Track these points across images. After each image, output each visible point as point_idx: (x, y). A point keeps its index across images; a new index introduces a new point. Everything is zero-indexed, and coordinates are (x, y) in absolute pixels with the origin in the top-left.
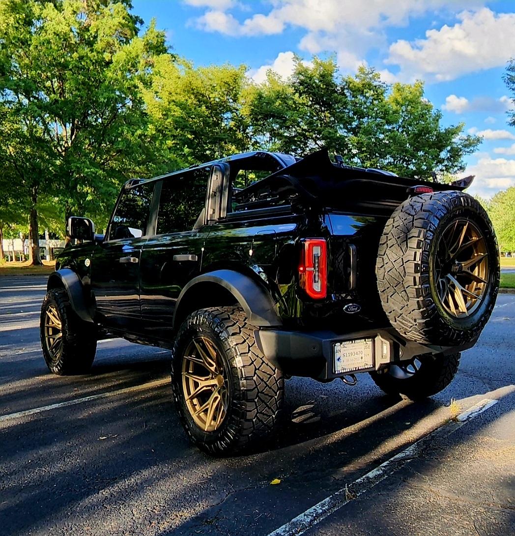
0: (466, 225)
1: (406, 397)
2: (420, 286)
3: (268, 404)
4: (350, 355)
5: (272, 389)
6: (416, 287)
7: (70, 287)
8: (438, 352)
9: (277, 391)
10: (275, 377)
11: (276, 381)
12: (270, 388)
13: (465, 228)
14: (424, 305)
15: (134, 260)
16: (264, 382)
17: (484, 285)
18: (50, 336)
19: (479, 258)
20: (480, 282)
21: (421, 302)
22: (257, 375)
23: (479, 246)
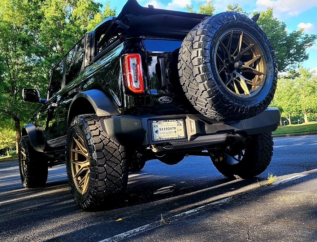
0: (241, 34)
1: (239, 177)
2: (203, 73)
3: (115, 168)
4: (165, 129)
5: (117, 159)
6: (201, 74)
7: (29, 133)
8: (239, 130)
9: (122, 160)
10: (119, 151)
11: (120, 154)
12: (116, 158)
13: (241, 37)
14: (208, 86)
15: (54, 105)
16: (111, 153)
17: (264, 77)
18: (24, 165)
19: (258, 58)
20: (261, 75)
21: (206, 85)
22: (105, 149)
23: (256, 49)
